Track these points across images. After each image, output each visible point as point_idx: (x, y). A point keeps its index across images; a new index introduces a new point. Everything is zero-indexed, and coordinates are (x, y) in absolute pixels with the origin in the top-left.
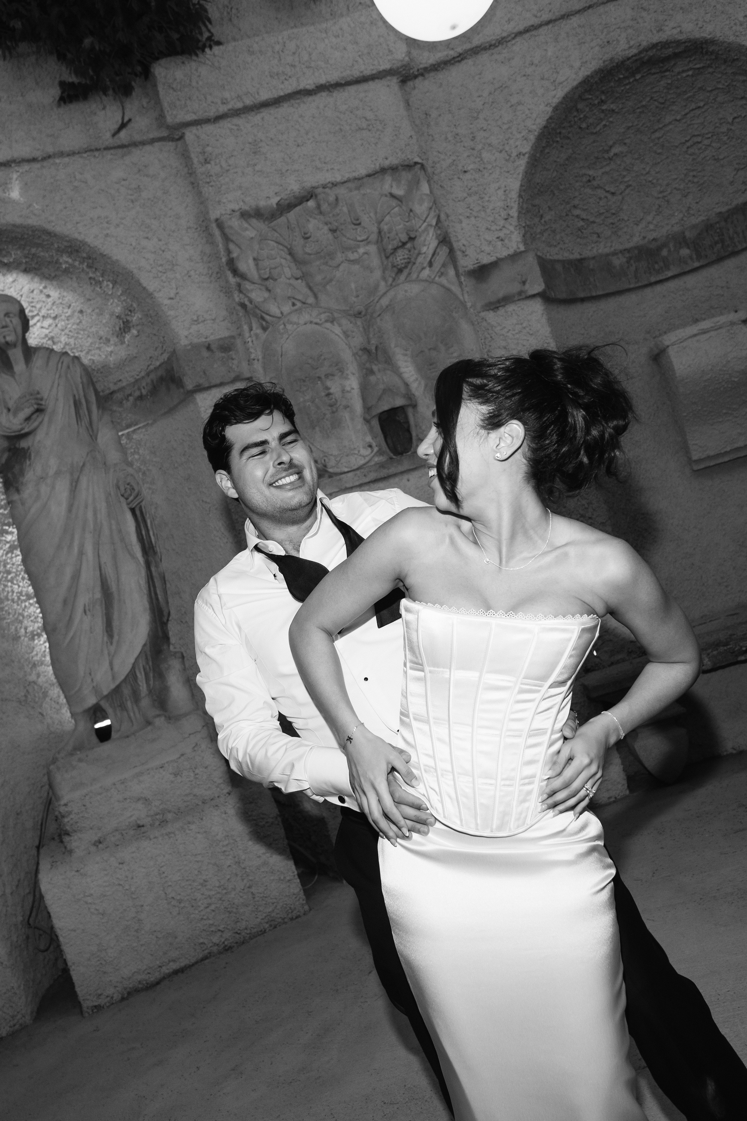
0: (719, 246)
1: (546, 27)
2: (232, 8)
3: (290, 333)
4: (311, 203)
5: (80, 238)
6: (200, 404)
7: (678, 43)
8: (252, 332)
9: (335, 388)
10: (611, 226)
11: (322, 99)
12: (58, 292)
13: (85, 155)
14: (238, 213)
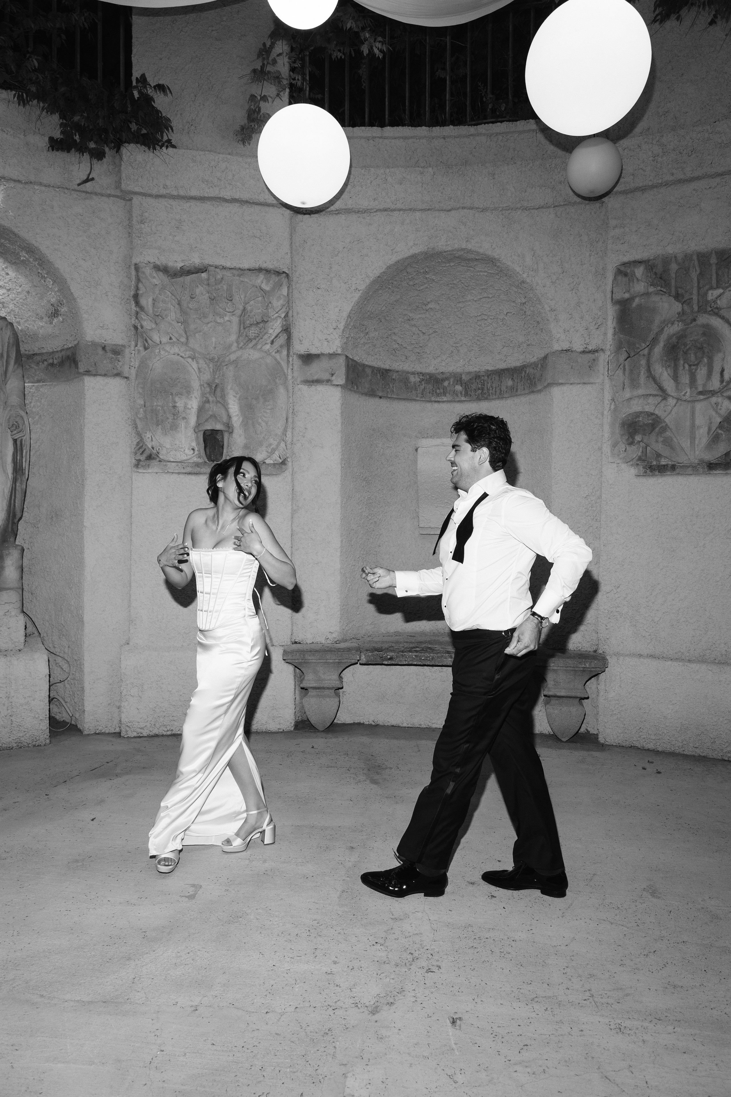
0: (480, 391)
1: (398, 212)
2: (192, 125)
3: (162, 357)
4: (204, 275)
5: (35, 245)
6: (86, 384)
7: (478, 253)
8: (136, 347)
9: (180, 404)
10: (417, 354)
11: (234, 208)
12: (15, 274)
13: (58, 190)
14: (152, 265)
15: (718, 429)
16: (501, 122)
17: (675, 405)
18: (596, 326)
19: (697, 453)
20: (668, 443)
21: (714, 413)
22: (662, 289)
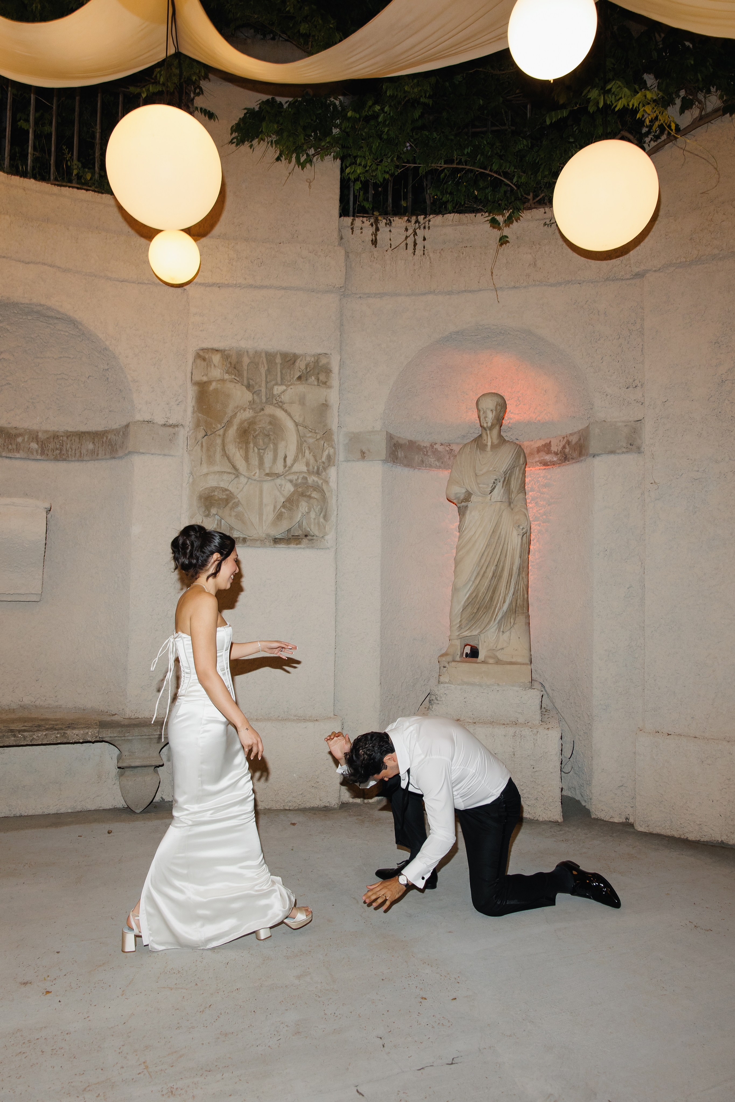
15: (282, 508)
16: (87, 190)
17: (246, 484)
18: (178, 402)
19: (264, 528)
20: (239, 517)
21: (278, 494)
22: (236, 378)
